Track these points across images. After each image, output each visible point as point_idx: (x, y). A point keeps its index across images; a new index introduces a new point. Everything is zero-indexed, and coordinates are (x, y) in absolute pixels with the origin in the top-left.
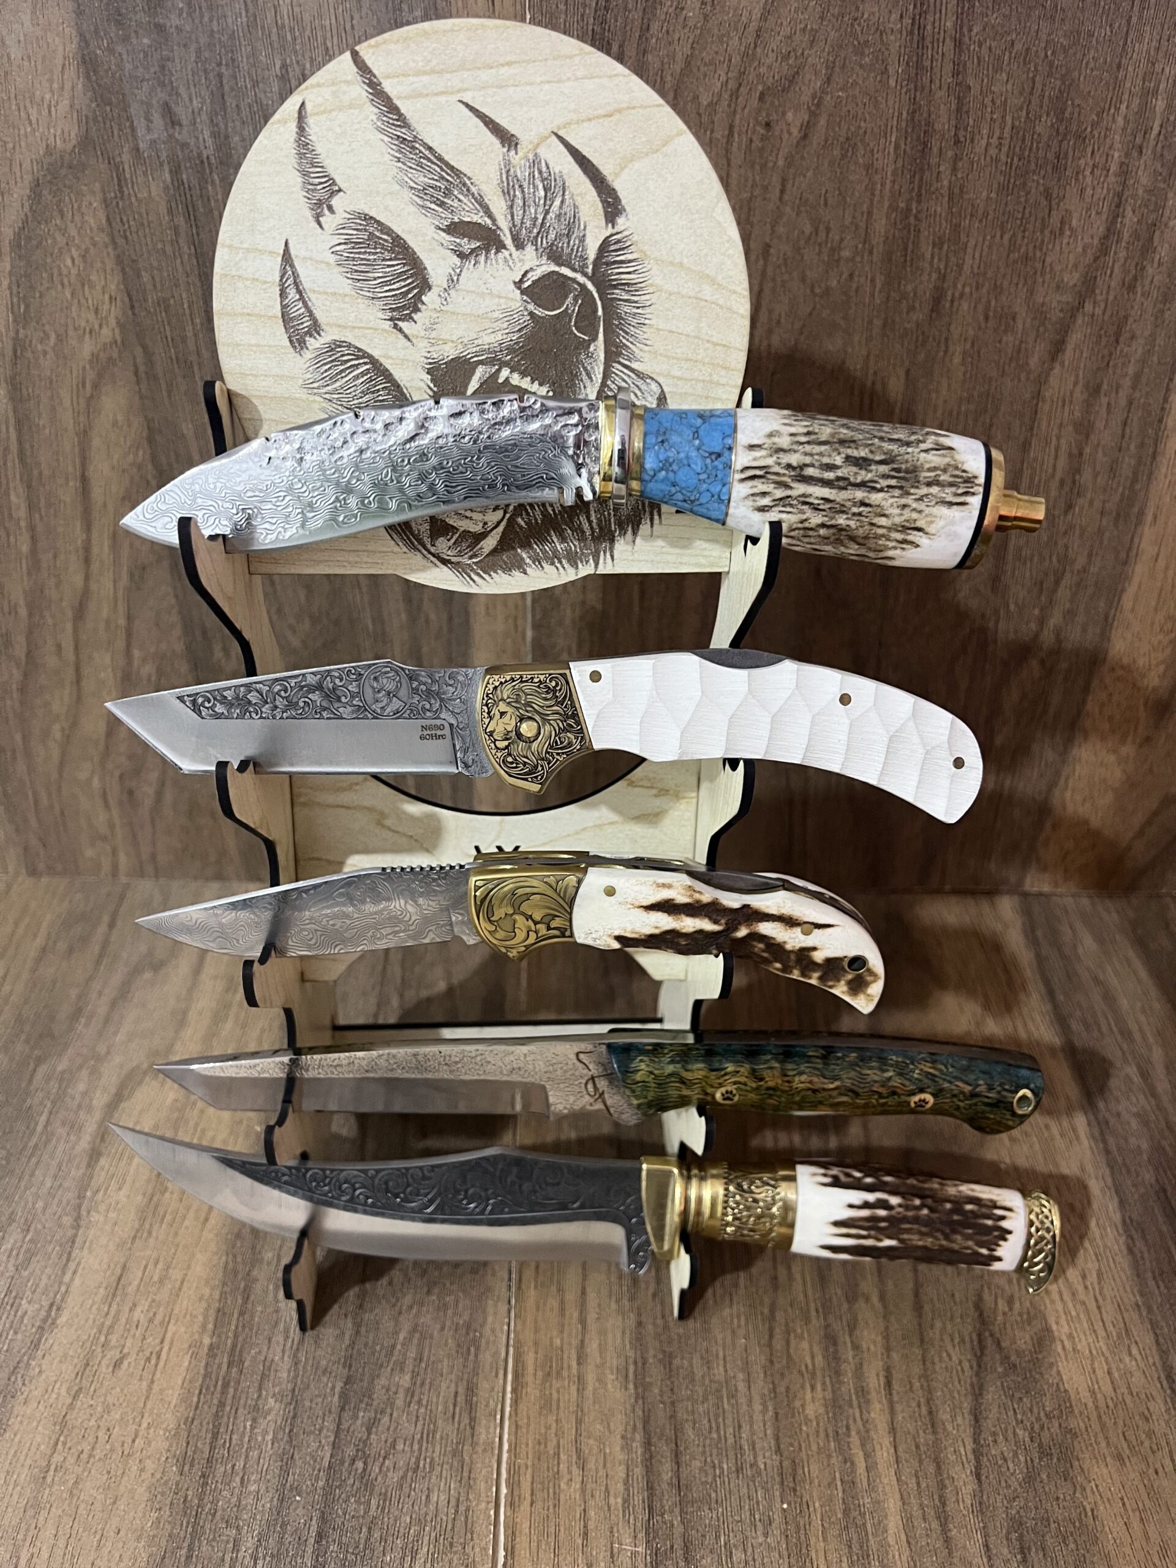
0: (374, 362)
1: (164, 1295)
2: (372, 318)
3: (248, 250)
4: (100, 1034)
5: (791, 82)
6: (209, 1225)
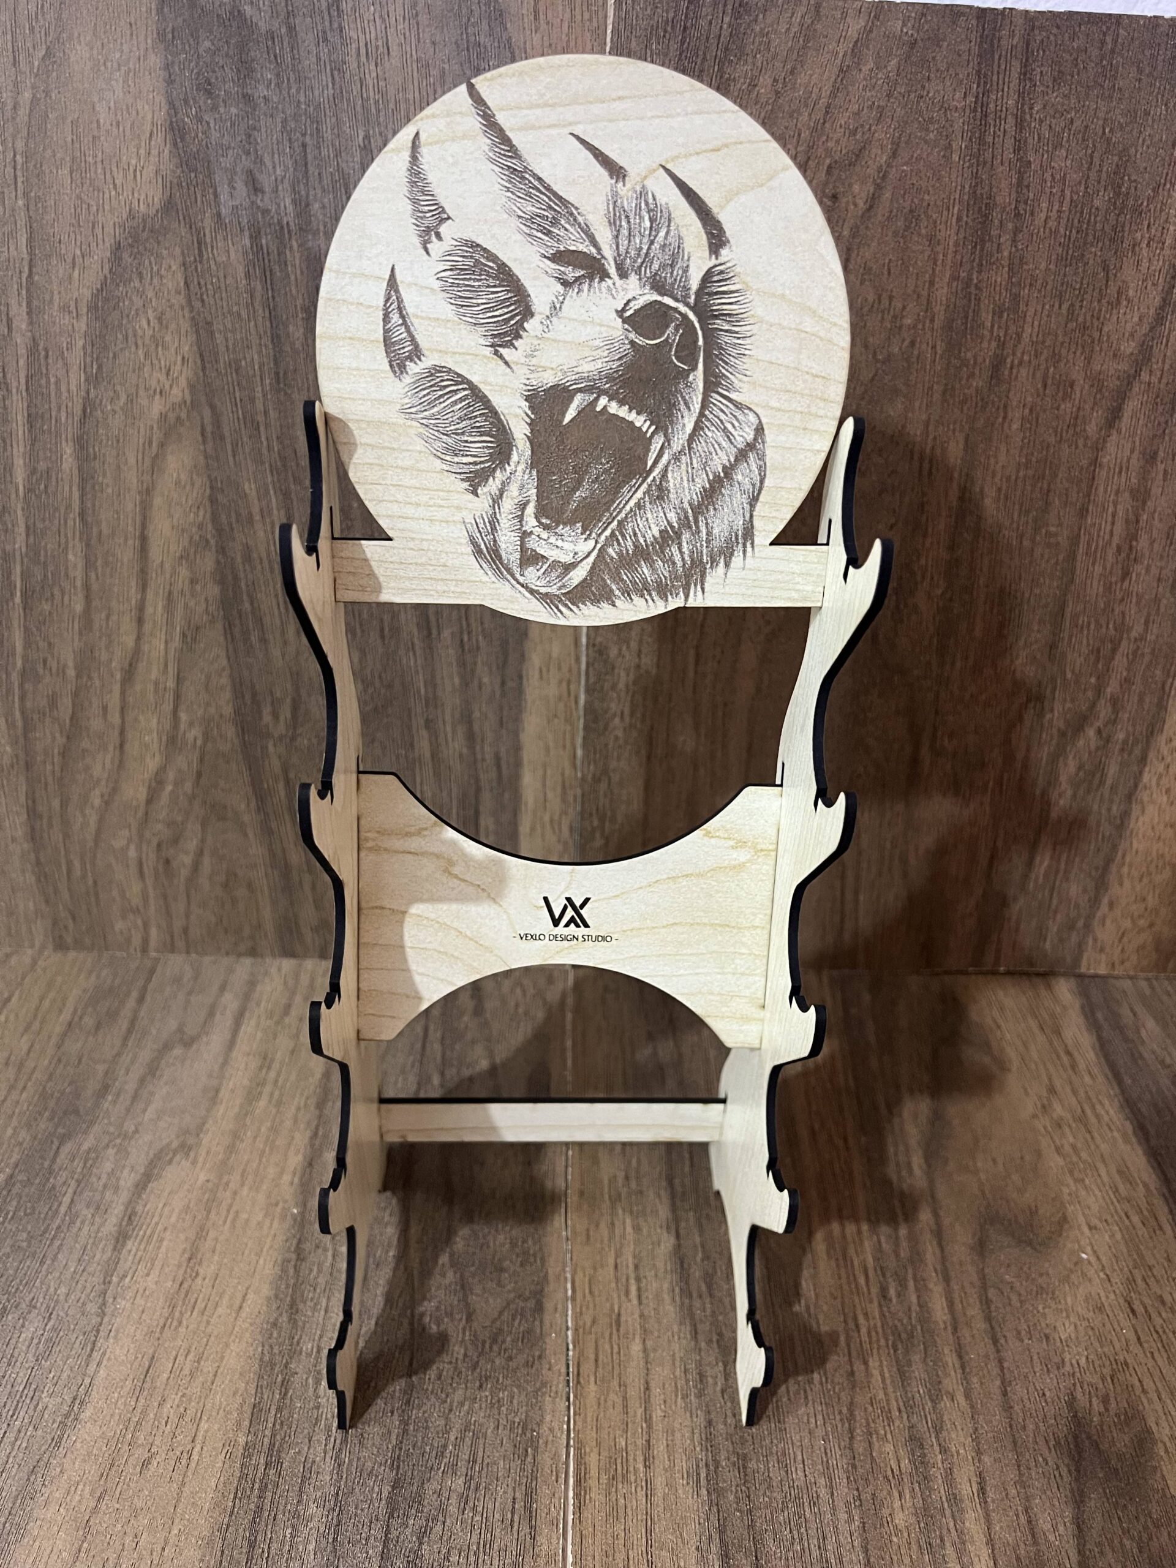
0: (474, 389)
1: (196, 1388)
2: (473, 344)
3: (354, 275)
4: (128, 1110)
5: (857, 156)
6: (243, 1315)
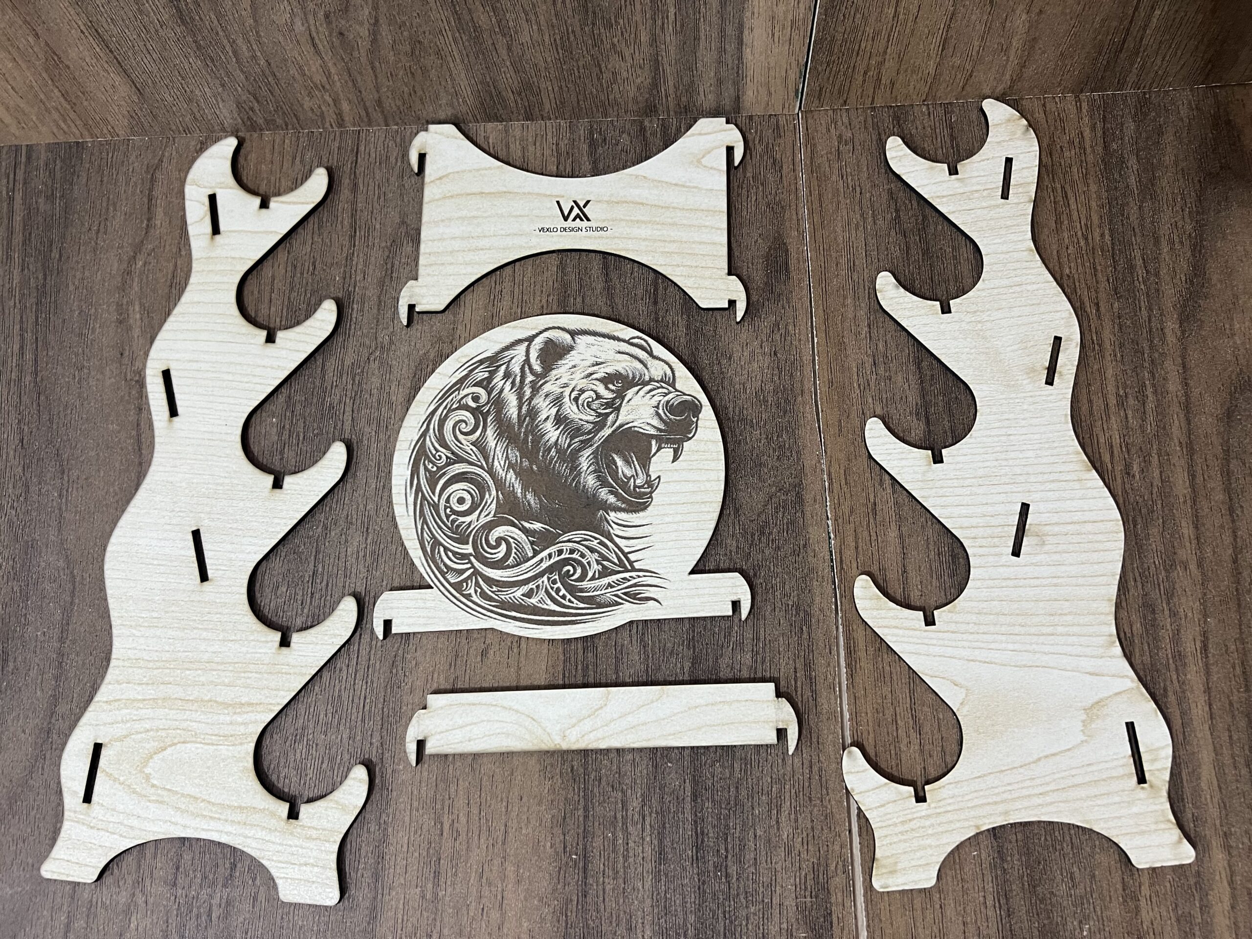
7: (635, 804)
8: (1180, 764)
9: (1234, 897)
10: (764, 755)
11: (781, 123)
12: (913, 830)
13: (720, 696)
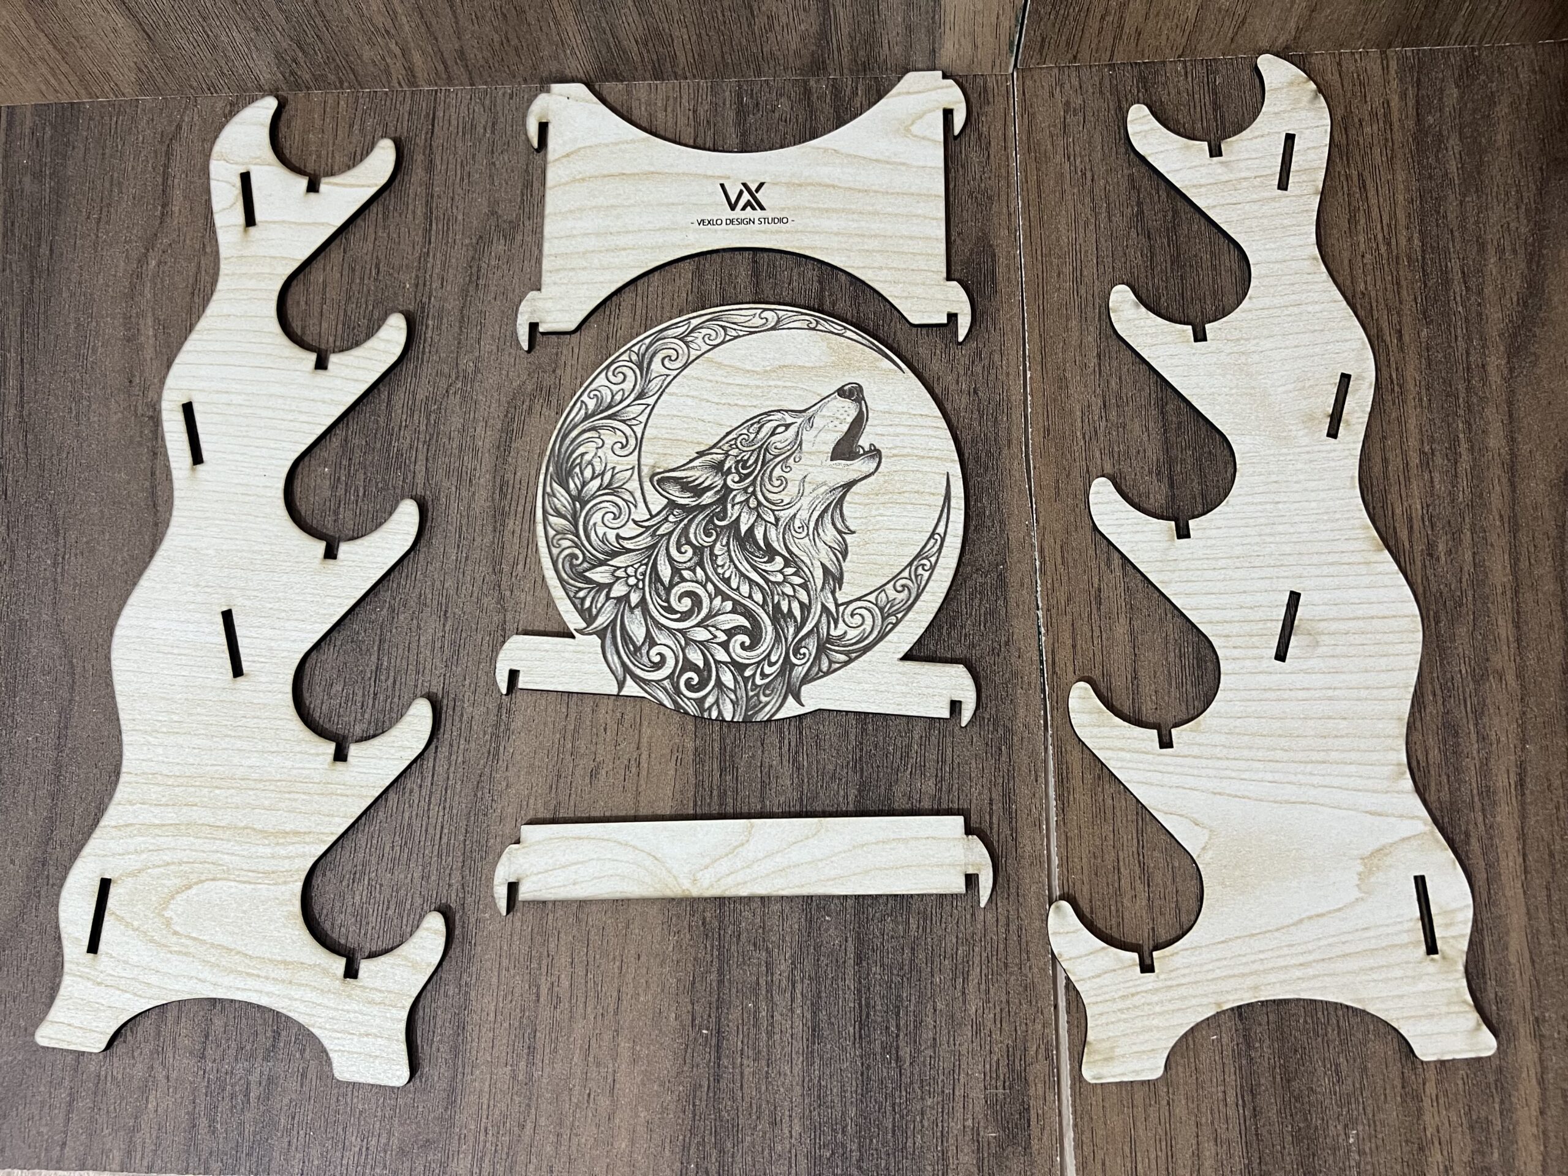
7: (782, 967)
8: (1482, 930)
9: (1544, 1098)
10: (949, 908)
11: (989, 84)
12: (1135, 1007)
13: (894, 832)
